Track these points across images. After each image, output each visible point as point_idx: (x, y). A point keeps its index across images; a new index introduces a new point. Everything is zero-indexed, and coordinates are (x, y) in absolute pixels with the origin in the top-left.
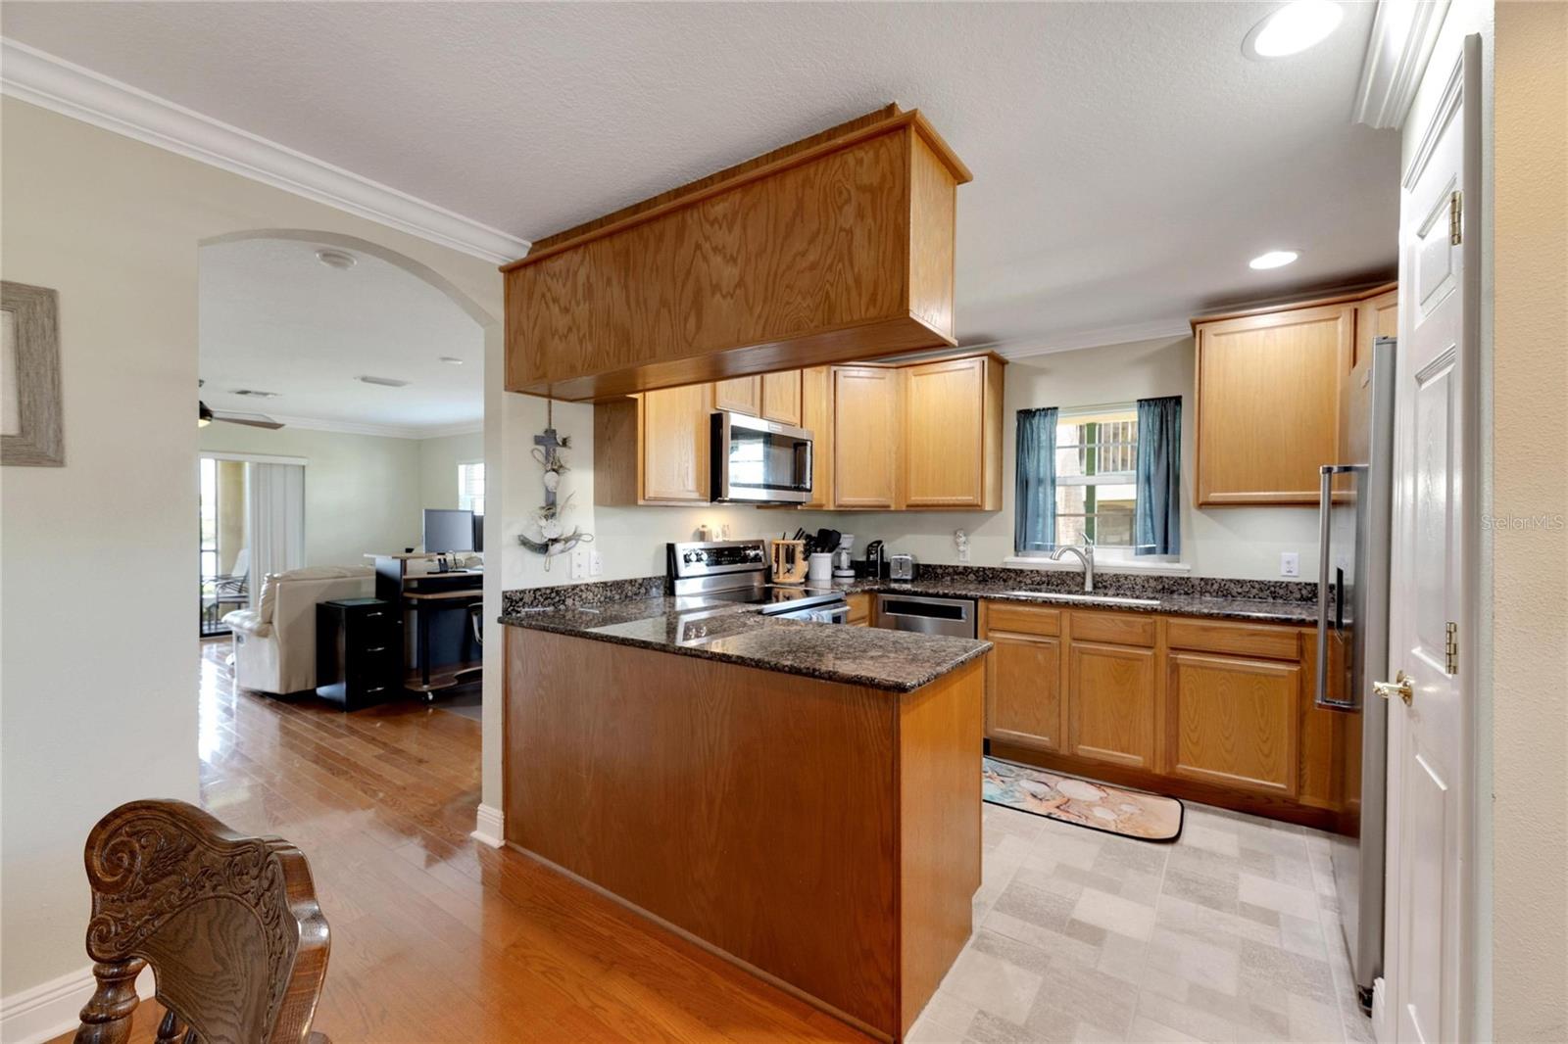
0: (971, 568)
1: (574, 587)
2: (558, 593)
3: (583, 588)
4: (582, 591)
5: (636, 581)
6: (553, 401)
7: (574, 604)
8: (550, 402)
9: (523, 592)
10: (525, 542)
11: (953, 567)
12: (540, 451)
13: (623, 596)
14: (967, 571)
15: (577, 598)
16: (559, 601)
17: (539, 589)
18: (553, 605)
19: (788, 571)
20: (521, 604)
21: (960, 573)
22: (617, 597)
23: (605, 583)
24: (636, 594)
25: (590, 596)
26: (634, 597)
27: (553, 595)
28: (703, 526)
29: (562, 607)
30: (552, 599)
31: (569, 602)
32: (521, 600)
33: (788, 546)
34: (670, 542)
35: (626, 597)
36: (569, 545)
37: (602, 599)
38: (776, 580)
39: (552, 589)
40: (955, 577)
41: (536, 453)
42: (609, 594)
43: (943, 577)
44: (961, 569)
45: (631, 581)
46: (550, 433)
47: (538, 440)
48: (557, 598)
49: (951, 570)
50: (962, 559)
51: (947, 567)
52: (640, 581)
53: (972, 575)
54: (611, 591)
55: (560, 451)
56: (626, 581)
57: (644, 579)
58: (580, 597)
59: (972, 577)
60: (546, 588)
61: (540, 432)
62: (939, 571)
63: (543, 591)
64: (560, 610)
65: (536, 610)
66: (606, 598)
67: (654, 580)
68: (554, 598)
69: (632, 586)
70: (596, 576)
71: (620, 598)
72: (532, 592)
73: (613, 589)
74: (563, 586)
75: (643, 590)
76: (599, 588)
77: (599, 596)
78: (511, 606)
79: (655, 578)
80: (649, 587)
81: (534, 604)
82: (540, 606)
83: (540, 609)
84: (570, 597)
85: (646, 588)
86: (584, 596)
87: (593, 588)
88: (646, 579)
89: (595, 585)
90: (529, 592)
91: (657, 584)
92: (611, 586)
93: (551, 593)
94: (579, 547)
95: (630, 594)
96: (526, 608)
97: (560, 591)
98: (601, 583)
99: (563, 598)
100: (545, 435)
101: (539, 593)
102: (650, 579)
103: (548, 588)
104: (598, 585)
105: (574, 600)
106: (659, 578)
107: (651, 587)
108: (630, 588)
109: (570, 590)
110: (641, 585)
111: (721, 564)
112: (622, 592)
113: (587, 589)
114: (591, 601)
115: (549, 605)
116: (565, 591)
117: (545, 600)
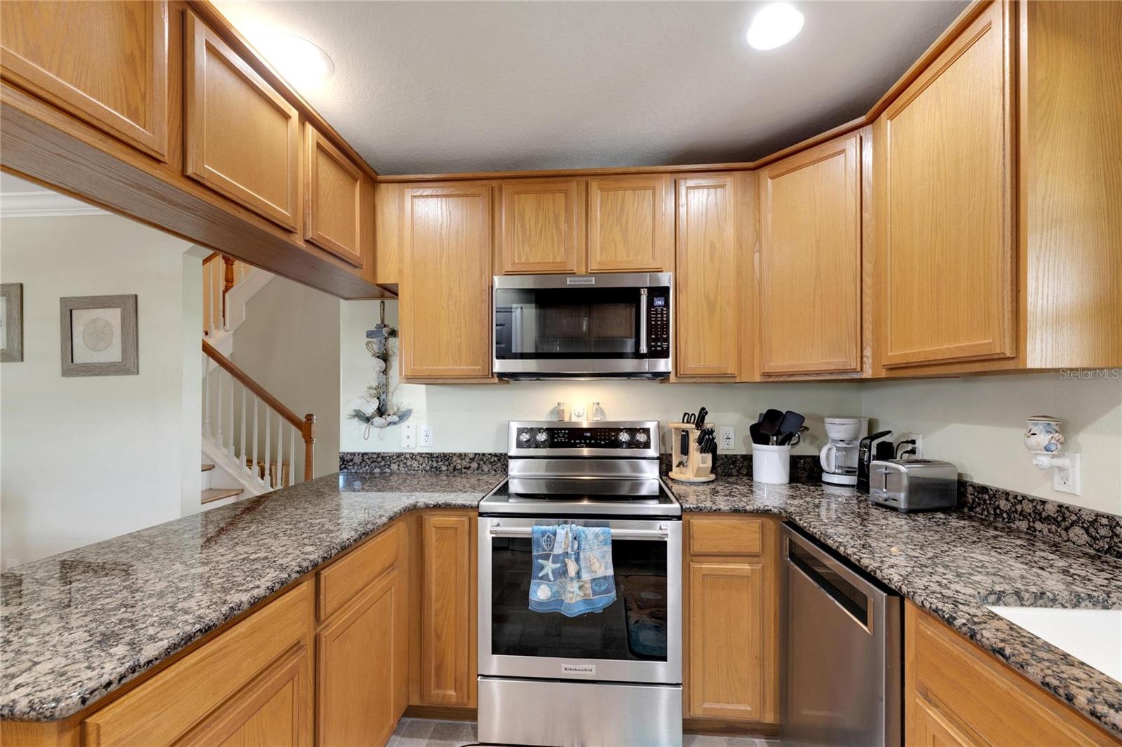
0: (1078, 512)
1: (399, 455)
2: (384, 458)
3: (408, 456)
4: (406, 459)
5: (465, 455)
7: (399, 469)
8: (383, 302)
9: (353, 454)
10: (358, 415)
11: (1032, 501)
12: (370, 342)
13: (451, 468)
14: (1064, 517)
15: (402, 465)
16: (384, 465)
17: (367, 454)
18: (379, 467)
20: (351, 464)
21: (1048, 520)
22: (444, 468)
23: (431, 455)
24: (465, 468)
25: (415, 464)
26: (464, 470)
27: (380, 459)
29: (388, 470)
30: (378, 462)
31: (394, 467)
32: (352, 460)
35: (455, 469)
36: (393, 419)
37: (428, 468)
39: (379, 454)
40: (1038, 525)
41: (368, 344)
42: (435, 464)
43: (1011, 520)
44: (1051, 510)
45: (460, 455)
46: (382, 327)
47: (370, 334)
48: (383, 463)
49: (1028, 508)
50: (1059, 486)
51: (1020, 499)
52: (471, 456)
53: (1077, 530)
54: (437, 462)
55: (390, 341)
56: (455, 454)
57: (476, 454)
58: (406, 463)
59: (1078, 534)
60: (373, 453)
61: (373, 328)
62: (1003, 504)
63: (370, 455)
64: (385, 472)
65: (364, 469)
66: (431, 468)
67: (489, 456)
68: (380, 462)
69: (462, 459)
70: (426, 447)
71: (447, 470)
72: (360, 455)
73: (440, 460)
74: (388, 453)
75: (474, 465)
76: (424, 458)
77: (424, 465)
78: (343, 464)
79: (490, 454)
80: (482, 462)
81: (363, 465)
82: (367, 467)
83: (367, 470)
84: (395, 463)
85: (479, 464)
86: (409, 463)
87: (418, 458)
88: (479, 454)
89: (420, 454)
90: (358, 455)
91: (492, 460)
92: (437, 457)
93: (377, 458)
94: (410, 422)
95: (459, 467)
96: (356, 468)
97: (386, 457)
98: (426, 454)
99: (388, 463)
100: (375, 329)
101: (367, 457)
102: (484, 454)
103: (375, 453)
104: (423, 455)
105: (399, 466)
106: (496, 455)
107: (485, 463)
108: (459, 461)
109: (395, 457)
110: (472, 460)
111: (575, 446)
112: (449, 464)
113: (412, 458)
114: (416, 469)
115: (375, 467)
116: (390, 457)
117: (372, 463)
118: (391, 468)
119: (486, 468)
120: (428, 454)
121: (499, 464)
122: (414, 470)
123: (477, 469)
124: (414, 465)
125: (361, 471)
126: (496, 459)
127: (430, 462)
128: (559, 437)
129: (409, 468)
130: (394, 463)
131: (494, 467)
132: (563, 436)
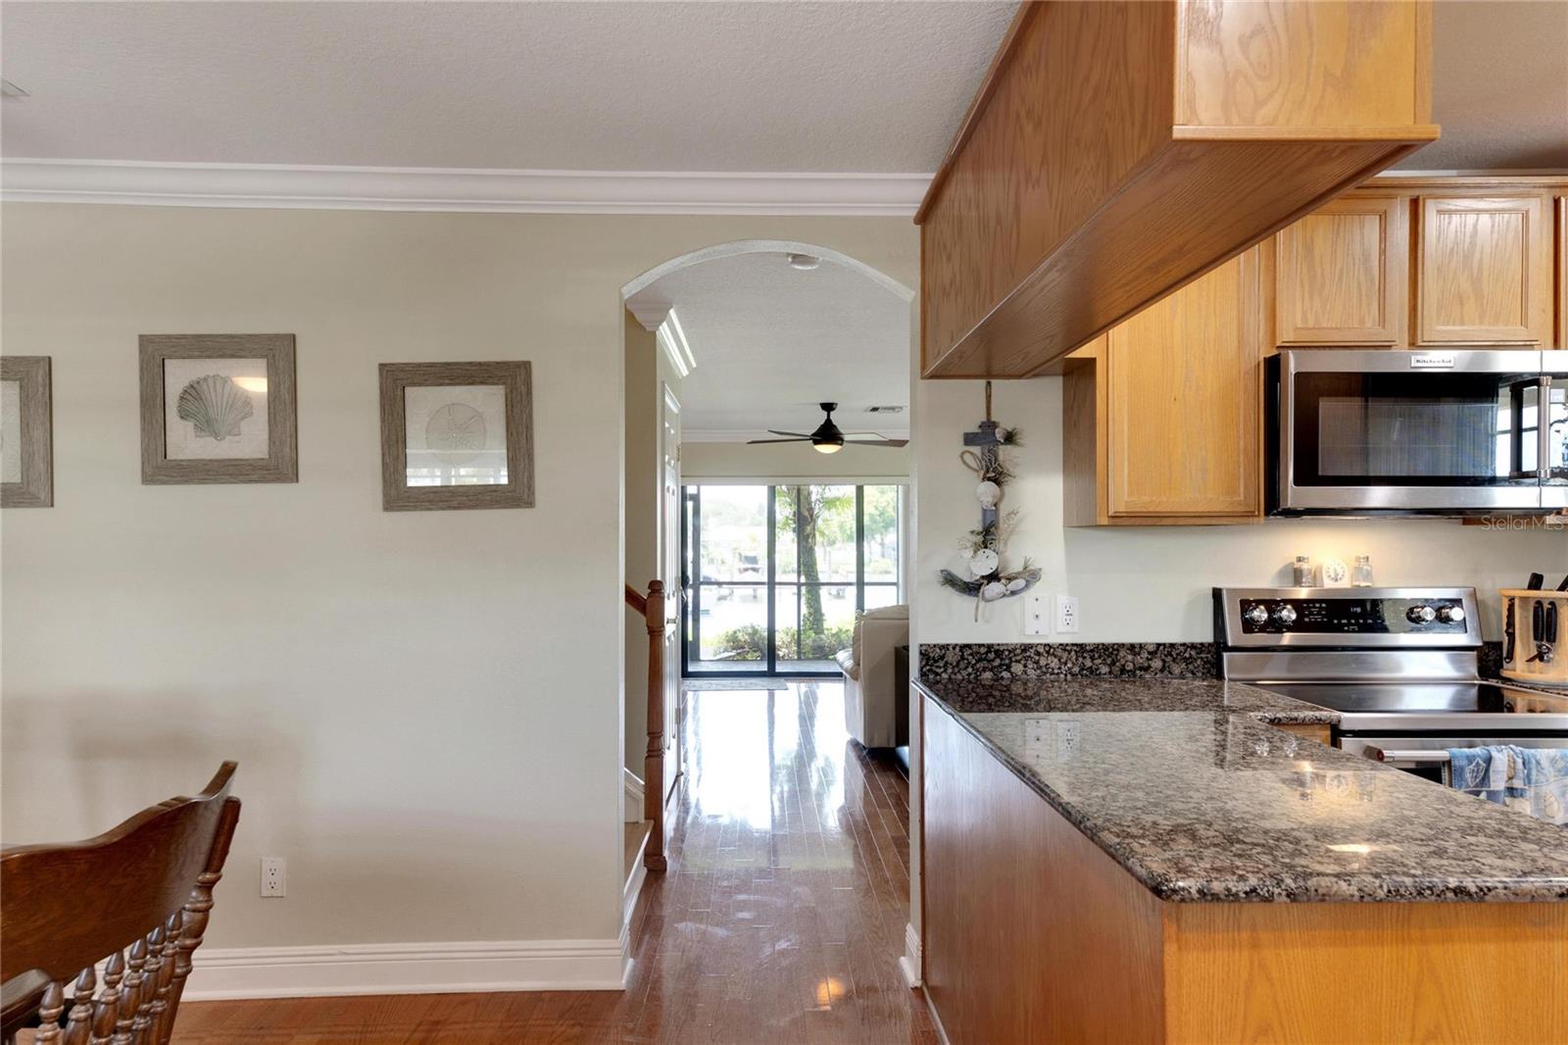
1: (1026, 648)
2: (999, 653)
3: (1041, 650)
4: (1038, 654)
5: (1141, 646)
6: (994, 382)
7: (1025, 672)
8: (989, 384)
9: (945, 647)
10: (950, 580)
12: (972, 453)
13: (1116, 669)
15: (1030, 665)
16: (1000, 665)
17: (969, 646)
18: (991, 670)
19: (1540, 656)
20: (941, 664)
22: (1104, 669)
23: (1081, 646)
24: (1141, 669)
25: (1054, 663)
26: (1138, 673)
27: (991, 656)
28: (1299, 559)
29: (1005, 674)
30: (989, 661)
31: (1017, 668)
32: (942, 657)
33: (1539, 603)
34: (1218, 586)
35: (1123, 670)
36: (1012, 586)
37: (1076, 669)
38: (1505, 674)
39: (990, 647)
41: (967, 457)
42: (1088, 663)
45: (1132, 647)
46: (989, 426)
47: (969, 439)
48: (997, 662)
52: (1151, 648)
54: (1092, 658)
55: (1005, 452)
56: (1123, 645)
57: (1159, 645)
58: (1037, 662)
60: (980, 646)
61: (974, 428)
63: (975, 649)
64: (1002, 678)
65: (964, 673)
66: (1083, 669)
67: (1182, 649)
68: (993, 661)
69: (1135, 654)
70: (1068, 633)
71: (1110, 673)
72: (958, 649)
73: (1096, 655)
74: (1007, 645)
75: (1157, 664)
76: (1069, 652)
77: (1069, 665)
78: (927, 664)
79: (1184, 645)
80: (1169, 659)
81: (962, 665)
82: (970, 670)
83: (969, 674)
84: (1019, 661)
85: (1164, 661)
86: (1043, 662)
87: (1059, 652)
88: (1164, 645)
89: (1063, 647)
90: (954, 648)
91: (1187, 655)
92: (1092, 651)
93: (986, 653)
94: (1036, 589)
95: (1130, 667)
96: (950, 671)
97: (1003, 652)
98: (1073, 645)
99: (1007, 661)
100: (979, 431)
101: (970, 651)
102: (1172, 645)
103: (983, 645)
104: (1068, 648)
105: (1025, 666)
106: (1193, 646)
107: (1174, 660)
108: (1130, 657)
109: (1019, 651)
110: (1153, 654)
111: (1339, 629)
112: (1113, 663)
113: (1048, 652)
114: (1056, 671)
115: (984, 670)
116: (1010, 652)
117: (978, 661)
118: (1012, 670)
119: (1177, 670)
120: (1076, 645)
121: (1199, 662)
122: (1051, 674)
123: (1162, 671)
124: (1052, 665)
125: (959, 677)
126: (1193, 653)
127: (1080, 659)
128: (1311, 613)
129: (1044, 669)
130: (1017, 661)
131: (1191, 667)
132: (1318, 614)
